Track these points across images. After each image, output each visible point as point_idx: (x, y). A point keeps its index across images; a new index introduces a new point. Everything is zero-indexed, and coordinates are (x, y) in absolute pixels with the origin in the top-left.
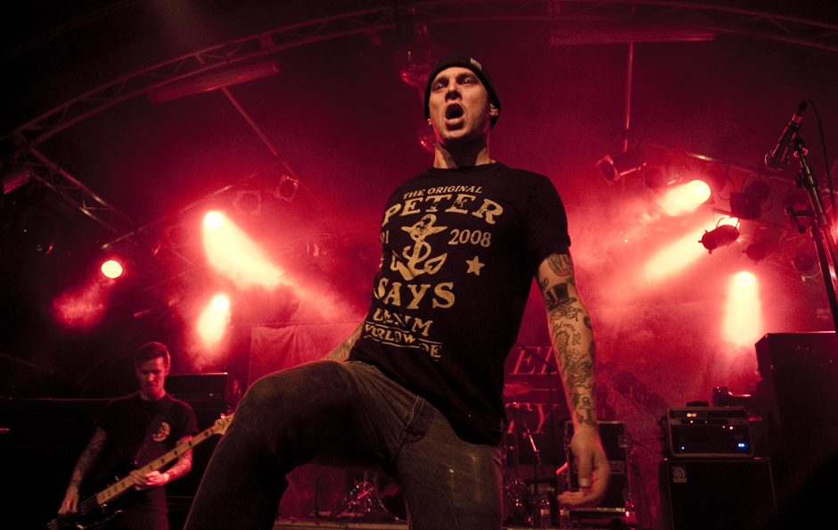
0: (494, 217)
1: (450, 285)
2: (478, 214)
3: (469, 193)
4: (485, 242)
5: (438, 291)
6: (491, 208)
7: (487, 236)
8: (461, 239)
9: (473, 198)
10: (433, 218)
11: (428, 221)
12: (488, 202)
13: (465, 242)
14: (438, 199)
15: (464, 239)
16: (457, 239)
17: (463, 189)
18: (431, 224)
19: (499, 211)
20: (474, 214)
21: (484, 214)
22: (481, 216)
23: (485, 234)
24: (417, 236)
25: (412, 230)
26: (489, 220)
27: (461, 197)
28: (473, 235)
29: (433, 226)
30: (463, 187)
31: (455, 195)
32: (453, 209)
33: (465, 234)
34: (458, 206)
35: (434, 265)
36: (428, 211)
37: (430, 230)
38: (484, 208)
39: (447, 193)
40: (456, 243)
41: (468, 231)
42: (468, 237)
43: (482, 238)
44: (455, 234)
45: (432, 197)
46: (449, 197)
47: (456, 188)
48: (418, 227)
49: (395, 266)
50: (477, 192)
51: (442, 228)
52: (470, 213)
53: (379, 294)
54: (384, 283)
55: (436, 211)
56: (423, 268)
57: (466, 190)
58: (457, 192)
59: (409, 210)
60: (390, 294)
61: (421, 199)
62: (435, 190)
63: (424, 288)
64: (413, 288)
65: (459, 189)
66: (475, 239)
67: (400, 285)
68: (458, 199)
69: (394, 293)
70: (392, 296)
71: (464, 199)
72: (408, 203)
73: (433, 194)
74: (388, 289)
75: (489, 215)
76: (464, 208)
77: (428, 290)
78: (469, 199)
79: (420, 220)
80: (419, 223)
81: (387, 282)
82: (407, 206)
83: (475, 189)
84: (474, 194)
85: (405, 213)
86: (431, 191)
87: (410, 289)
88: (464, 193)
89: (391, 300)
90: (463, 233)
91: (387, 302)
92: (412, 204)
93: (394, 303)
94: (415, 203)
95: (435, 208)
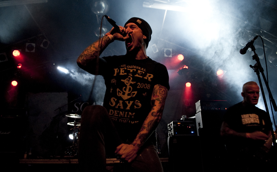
0: (151, 79)
1: (139, 101)
2: (146, 78)
3: (142, 70)
4: (149, 88)
5: (136, 103)
6: (150, 76)
8: (141, 86)
9: (144, 73)
10: (131, 78)
12: (148, 74)
13: (142, 87)
14: (131, 71)
15: (142, 86)
16: (140, 86)
19: (152, 77)
21: (148, 78)
24: (127, 83)
25: (125, 81)
26: (149, 80)
27: (139, 71)
28: (145, 85)
29: (132, 81)
30: (139, 68)
31: (137, 70)
32: (137, 75)
34: (139, 75)
35: (134, 94)
36: (129, 74)
38: (147, 76)
39: (134, 68)
40: (139, 87)
41: (143, 84)
42: (143, 86)
43: (148, 86)
44: (139, 84)
45: (129, 70)
46: (135, 70)
47: (137, 67)
48: (127, 80)
49: (119, 94)
50: (144, 70)
51: (135, 82)
52: (143, 77)
53: (112, 104)
54: (114, 100)
55: (132, 76)
56: (130, 95)
57: (141, 69)
58: (138, 69)
59: (123, 73)
60: (118, 105)
61: (126, 68)
62: (129, 67)
63: (131, 102)
64: (127, 102)
65: (138, 68)
66: (145, 87)
67: (122, 101)
68: (138, 72)
69: (120, 104)
70: (120, 105)
71: (140, 72)
72: (122, 69)
73: (129, 68)
74: (117, 102)
75: (149, 78)
76: (141, 76)
77: (133, 103)
78: (142, 73)
79: (127, 78)
80: (127, 79)
81: (116, 100)
82: (122, 71)
83: (144, 69)
84: (143, 71)
85: (121, 74)
86: (128, 67)
87: (126, 103)
88: (140, 70)
89: (119, 107)
90: (141, 84)
91: (117, 107)
92: (123, 70)
93: (121, 108)
94: (124, 70)
95: (131, 74)
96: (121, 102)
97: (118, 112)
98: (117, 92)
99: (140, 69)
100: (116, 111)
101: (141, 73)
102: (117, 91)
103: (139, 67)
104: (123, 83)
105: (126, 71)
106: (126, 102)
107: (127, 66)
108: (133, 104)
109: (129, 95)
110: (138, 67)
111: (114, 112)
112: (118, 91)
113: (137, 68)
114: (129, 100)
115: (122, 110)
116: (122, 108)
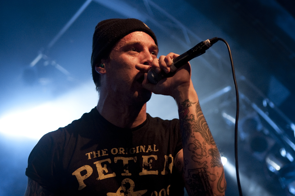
3: (150, 153)
9: (156, 157)
10: (132, 182)
11: (128, 186)
14: (126, 161)
17: (143, 149)
18: (131, 188)
20: (162, 173)
25: (118, 195)
27: (145, 158)
29: (135, 190)
30: (141, 147)
31: (139, 157)
32: (145, 172)
34: (147, 168)
36: (123, 174)
44: (155, 195)
47: (136, 149)
48: (121, 192)
50: (155, 150)
51: (143, 192)
52: (160, 173)
55: (130, 174)
57: (146, 150)
58: (140, 153)
59: (105, 173)
61: (109, 160)
62: (117, 150)
65: (139, 148)
68: (144, 161)
71: (149, 159)
76: (153, 169)
78: (153, 158)
79: (120, 185)
80: (120, 189)
82: (100, 170)
83: (152, 148)
84: (154, 153)
85: (102, 177)
86: (114, 151)
88: (146, 154)
90: (160, 192)
92: (103, 167)
94: (105, 165)
95: (127, 171)
99: (144, 151)
101: (151, 161)
105: (111, 168)
107: (112, 151)
110: (137, 148)
113: (138, 152)
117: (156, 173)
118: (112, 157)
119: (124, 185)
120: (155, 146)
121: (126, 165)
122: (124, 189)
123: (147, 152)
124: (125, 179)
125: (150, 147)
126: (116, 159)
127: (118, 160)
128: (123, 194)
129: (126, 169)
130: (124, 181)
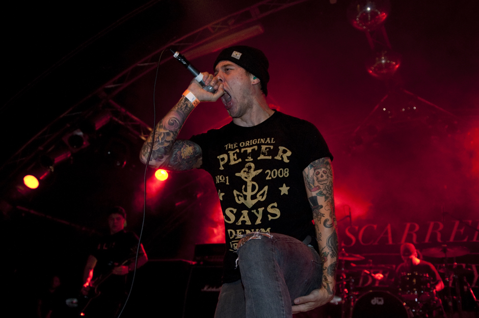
0: (288, 158)
1: (275, 204)
2: (278, 158)
3: (268, 144)
4: (286, 175)
5: (269, 210)
6: (284, 152)
7: (287, 171)
8: (272, 176)
9: (272, 147)
10: (253, 165)
11: (250, 168)
12: (281, 148)
13: (275, 177)
14: (249, 150)
15: (274, 175)
16: (270, 176)
17: (263, 141)
18: (252, 170)
19: (289, 153)
20: (276, 158)
21: (282, 157)
22: (281, 159)
23: (285, 169)
24: (246, 178)
25: (242, 174)
26: (286, 160)
27: (263, 147)
28: (279, 172)
29: (255, 170)
30: (262, 140)
31: (259, 146)
32: (262, 157)
33: (274, 172)
34: (264, 154)
35: (262, 195)
36: (246, 160)
37: (254, 173)
38: (280, 153)
39: (253, 145)
40: (270, 178)
41: (275, 170)
42: (276, 174)
43: (284, 172)
44: (268, 173)
45: (245, 149)
46: (256, 148)
47: (257, 141)
48: (244, 171)
49: (239, 200)
50: (272, 142)
51: (260, 171)
52: (273, 158)
53: (229, 220)
54: (232, 211)
55: (252, 160)
56: (256, 198)
57: (265, 142)
58: (260, 143)
59: (235, 160)
60: (242, 219)
61: (238, 150)
62: (244, 144)
63: (261, 210)
64: (254, 211)
65: (260, 140)
66: (281, 174)
67: (247, 211)
68: (262, 149)
69: (244, 217)
70: (244, 219)
71: (266, 148)
72: (231, 153)
73: (245, 147)
74: (238, 215)
75: (285, 156)
76: (268, 155)
77: (263, 210)
78: (270, 148)
79: (244, 167)
80: (244, 169)
81: (235, 211)
82: (232, 157)
83: (271, 140)
84: (271, 144)
85: (232, 163)
86: (242, 144)
87: (253, 213)
88: (264, 144)
89: (244, 222)
90: (273, 172)
91: (240, 224)
92: (234, 155)
93: (247, 224)
94: (236, 154)
95: (250, 158)
96: (245, 212)
97: (242, 231)
98: (234, 197)
99: (263, 142)
100: (238, 231)
101: (268, 149)
102: (235, 195)
103: (261, 138)
104: (240, 178)
105: (239, 155)
106: (252, 211)
108: (265, 213)
109: (253, 197)
110: (259, 140)
111: (236, 233)
112: (237, 194)
113: (258, 143)
114: (256, 207)
115: (249, 228)
116: (249, 223)
117: (270, 158)
118: (240, 149)
119: (247, 167)
120: (273, 139)
121: (250, 153)
122: (247, 170)
123: (266, 142)
124: (248, 164)
125: (268, 139)
126: (243, 150)
127: (244, 151)
128: (246, 173)
129: (249, 156)
130: (247, 165)
